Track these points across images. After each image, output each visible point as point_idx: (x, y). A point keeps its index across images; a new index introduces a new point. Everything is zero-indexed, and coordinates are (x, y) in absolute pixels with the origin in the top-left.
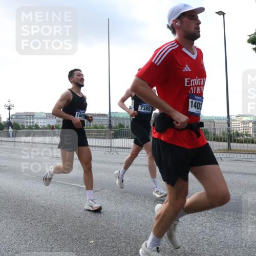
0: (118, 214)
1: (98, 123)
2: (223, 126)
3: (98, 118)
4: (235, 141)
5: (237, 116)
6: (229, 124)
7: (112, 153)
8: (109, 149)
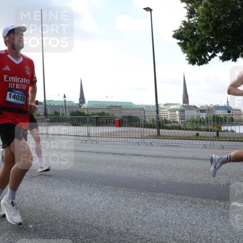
0: (56, 199)
2: (153, 114)
4: (163, 128)
5: (165, 105)
6: (158, 112)
8: (45, 136)
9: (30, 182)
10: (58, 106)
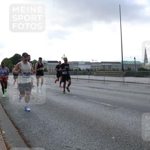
0: (129, 122)
1: (115, 67)
3: (115, 64)
7: (124, 85)
8: (122, 83)
9: (113, 111)
10: (130, 65)
